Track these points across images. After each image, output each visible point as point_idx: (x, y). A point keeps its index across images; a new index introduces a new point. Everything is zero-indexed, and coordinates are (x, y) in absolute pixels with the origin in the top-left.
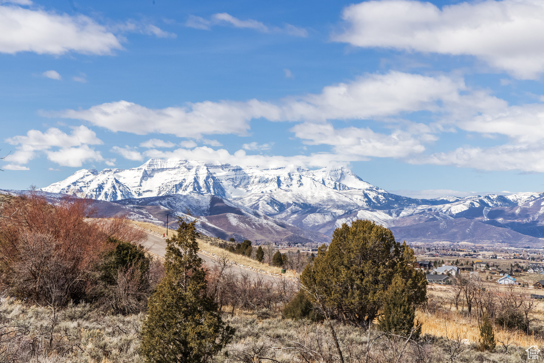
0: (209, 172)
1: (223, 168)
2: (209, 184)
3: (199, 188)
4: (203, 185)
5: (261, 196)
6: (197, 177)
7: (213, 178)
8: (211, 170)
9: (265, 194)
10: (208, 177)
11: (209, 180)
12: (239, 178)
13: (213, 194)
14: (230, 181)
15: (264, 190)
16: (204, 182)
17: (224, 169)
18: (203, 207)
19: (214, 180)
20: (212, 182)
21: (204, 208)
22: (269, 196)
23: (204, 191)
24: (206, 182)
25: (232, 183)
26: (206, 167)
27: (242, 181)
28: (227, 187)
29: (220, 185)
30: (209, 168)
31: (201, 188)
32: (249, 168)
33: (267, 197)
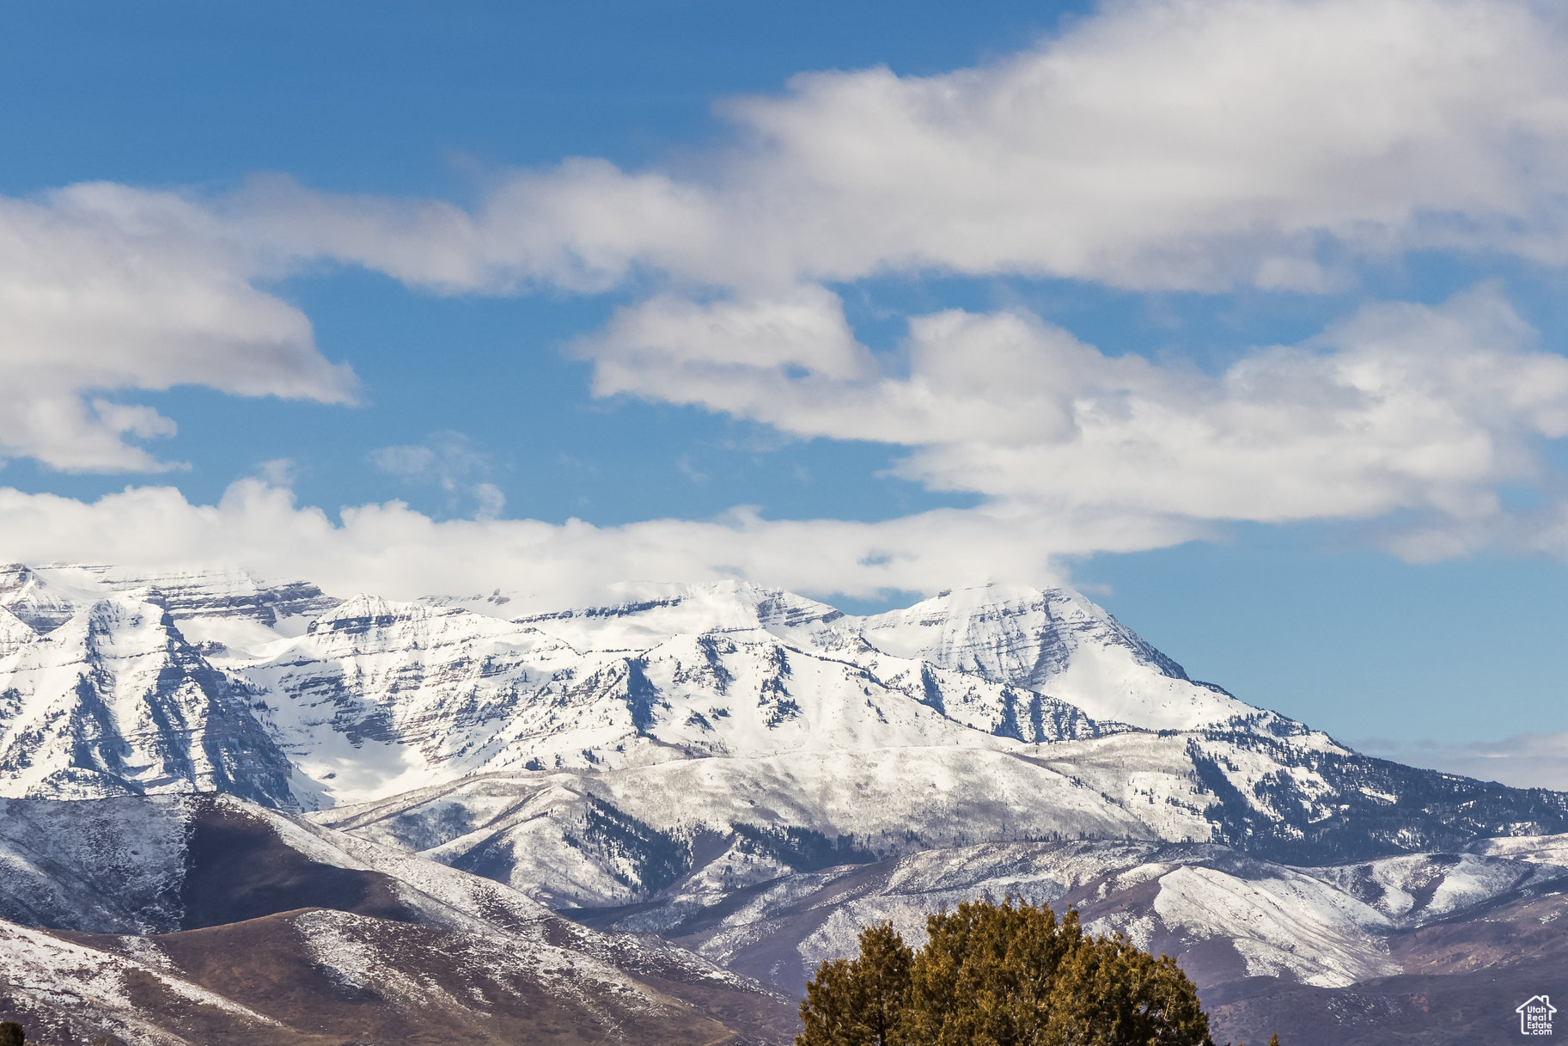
0: (180, 638)
1: (269, 610)
2: (182, 720)
3: (115, 747)
4: (142, 725)
5: (522, 790)
6: (101, 679)
7: (209, 680)
8: (200, 629)
9: (554, 778)
10: (170, 678)
11: (182, 691)
12: (380, 679)
13: (205, 785)
14: (319, 698)
15: (545, 751)
16: (146, 708)
17: (278, 616)
18: (138, 872)
19: (210, 694)
20: (198, 709)
21: (149, 878)
22: (579, 788)
23: (144, 768)
24: (159, 705)
25: (330, 710)
26: (156, 612)
27: (401, 694)
28: (298, 738)
29: (252, 725)
30: (181, 617)
31: (125, 749)
32: (438, 610)
33: (568, 795)
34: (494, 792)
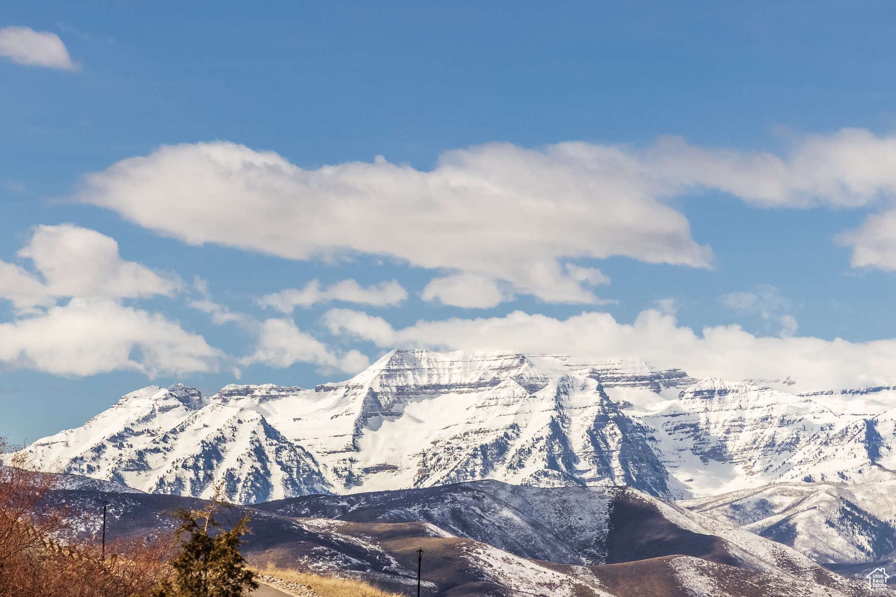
0: (607, 398)
1: (657, 385)
2: (607, 444)
3: (570, 458)
4: (585, 447)
5: (802, 493)
6: (563, 418)
7: (623, 423)
8: (618, 394)
9: (820, 487)
10: (601, 420)
11: (608, 428)
12: (719, 426)
13: (620, 483)
14: (685, 436)
15: (815, 472)
16: (587, 437)
17: (662, 388)
18: (582, 530)
19: (623, 431)
20: (617, 439)
21: (589, 534)
22: (835, 494)
23: (586, 471)
24: (595, 436)
25: (690, 443)
26: (594, 383)
27: (732, 435)
28: (672, 458)
29: (647, 449)
30: (608, 386)
31: (576, 460)
32: (755, 387)
33: (829, 497)
34: (785, 493)
